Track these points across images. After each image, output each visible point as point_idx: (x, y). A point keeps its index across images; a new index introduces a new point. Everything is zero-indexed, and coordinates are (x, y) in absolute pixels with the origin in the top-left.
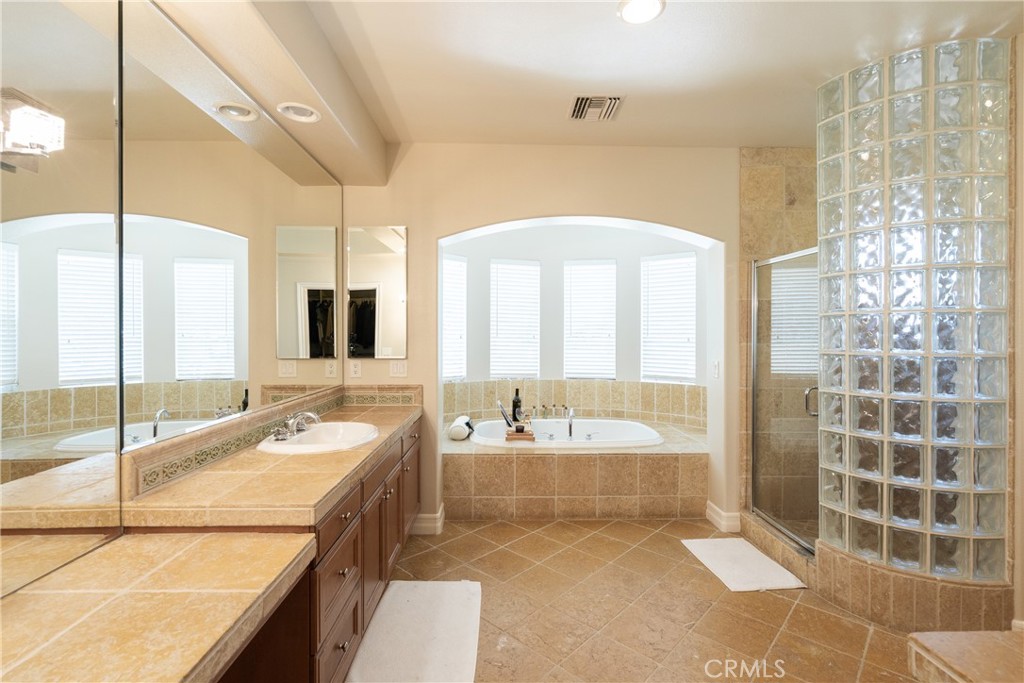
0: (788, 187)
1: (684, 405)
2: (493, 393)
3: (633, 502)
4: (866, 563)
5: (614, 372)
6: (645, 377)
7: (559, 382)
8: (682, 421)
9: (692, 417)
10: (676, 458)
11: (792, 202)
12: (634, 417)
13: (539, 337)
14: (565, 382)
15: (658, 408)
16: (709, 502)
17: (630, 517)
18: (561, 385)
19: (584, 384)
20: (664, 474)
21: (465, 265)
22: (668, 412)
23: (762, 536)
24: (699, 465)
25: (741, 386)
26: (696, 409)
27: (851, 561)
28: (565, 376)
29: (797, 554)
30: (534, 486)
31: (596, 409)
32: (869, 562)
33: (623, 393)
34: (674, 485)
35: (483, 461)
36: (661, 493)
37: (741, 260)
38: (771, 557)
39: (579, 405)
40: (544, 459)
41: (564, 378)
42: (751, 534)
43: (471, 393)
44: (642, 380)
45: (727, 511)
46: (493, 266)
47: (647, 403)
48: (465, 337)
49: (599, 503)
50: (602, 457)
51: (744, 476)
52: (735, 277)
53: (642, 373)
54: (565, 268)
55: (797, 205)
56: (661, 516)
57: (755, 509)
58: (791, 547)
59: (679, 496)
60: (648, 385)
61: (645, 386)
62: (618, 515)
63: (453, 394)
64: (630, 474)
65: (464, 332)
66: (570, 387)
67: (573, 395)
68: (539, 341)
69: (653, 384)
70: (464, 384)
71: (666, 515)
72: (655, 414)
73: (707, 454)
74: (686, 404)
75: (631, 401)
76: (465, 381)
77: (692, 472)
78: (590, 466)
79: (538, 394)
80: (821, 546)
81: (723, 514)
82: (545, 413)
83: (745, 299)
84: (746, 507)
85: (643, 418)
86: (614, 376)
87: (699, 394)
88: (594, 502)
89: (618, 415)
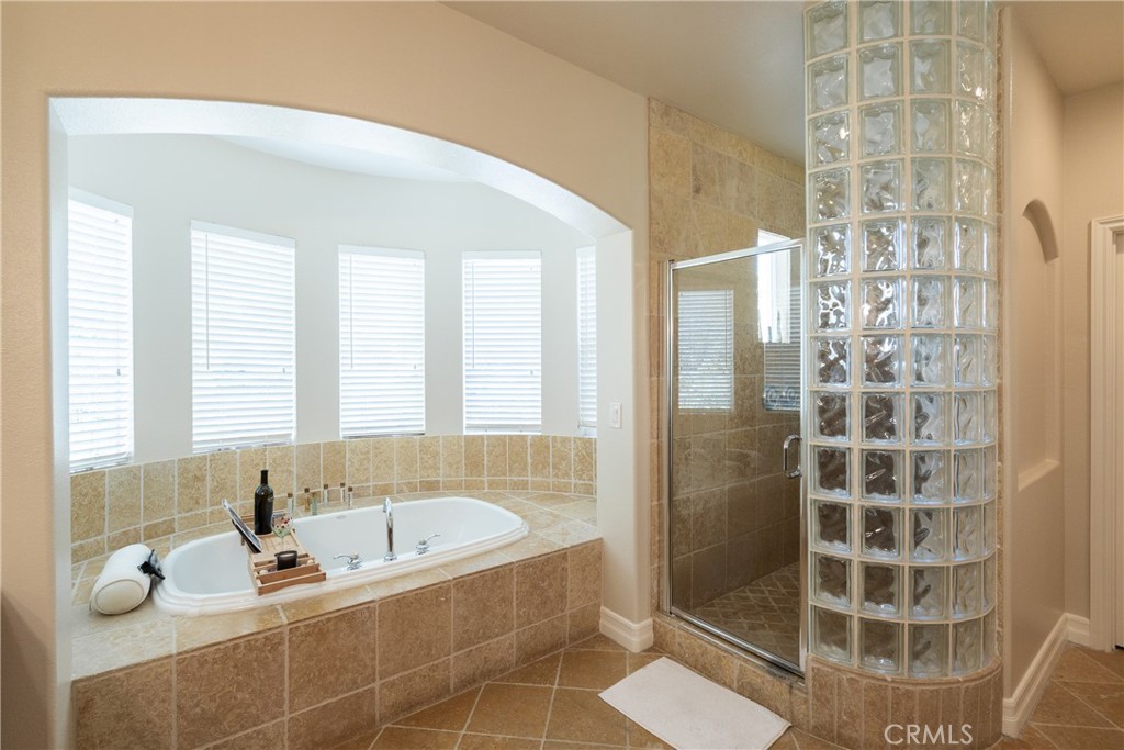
0: (694, 167)
1: (526, 464)
2: (200, 479)
3: (504, 645)
4: (886, 680)
5: (423, 422)
6: (470, 427)
7: (333, 444)
8: (524, 485)
9: (538, 478)
10: (563, 555)
11: (697, 190)
12: (455, 488)
13: (293, 370)
14: (342, 445)
15: (489, 471)
16: (603, 608)
17: (502, 671)
18: (335, 449)
19: (374, 446)
20: (550, 585)
21: (127, 222)
22: (505, 475)
23: (698, 651)
24: (591, 556)
25: (652, 438)
26: (544, 467)
27: (864, 681)
28: (342, 434)
29: (769, 677)
30: (332, 678)
31: (395, 482)
32: (889, 679)
33: (437, 453)
34: (562, 597)
35: (202, 665)
36: (546, 616)
37: (651, 258)
38: (717, 681)
39: (367, 480)
40: (350, 617)
41: (341, 439)
42: (676, 648)
43: (147, 485)
44: (465, 433)
45: (639, 621)
46: (195, 234)
47: (474, 465)
48: (129, 372)
49: (454, 665)
50: (460, 582)
51: (656, 565)
52: (644, 281)
53: (465, 422)
54: (341, 257)
55: (702, 195)
56: (545, 652)
57: (674, 609)
58: (757, 666)
59: (568, 612)
60: (474, 438)
61: (470, 440)
62: (485, 675)
63: (99, 495)
64: (503, 600)
65: (129, 362)
66: (353, 451)
67: (357, 465)
68: (293, 377)
69: (482, 437)
70: (129, 471)
71: (554, 647)
72: (486, 479)
73: (601, 539)
74: (530, 461)
75: (450, 465)
76: (131, 463)
77: (584, 570)
78: (438, 606)
79: (295, 470)
80: (816, 666)
81: (635, 626)
82: (310, 501)
83: (655, 314)
84: (658, 608)
85: (467, 488)
86: (423, 429)
87: (547, 447)
88: (447, 668)
89: (431, 488)
